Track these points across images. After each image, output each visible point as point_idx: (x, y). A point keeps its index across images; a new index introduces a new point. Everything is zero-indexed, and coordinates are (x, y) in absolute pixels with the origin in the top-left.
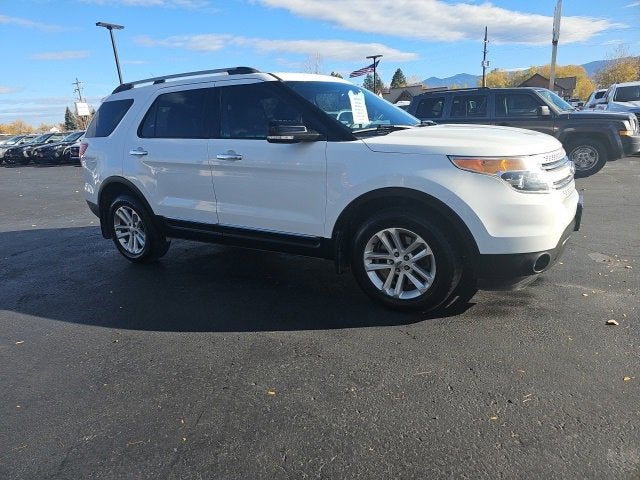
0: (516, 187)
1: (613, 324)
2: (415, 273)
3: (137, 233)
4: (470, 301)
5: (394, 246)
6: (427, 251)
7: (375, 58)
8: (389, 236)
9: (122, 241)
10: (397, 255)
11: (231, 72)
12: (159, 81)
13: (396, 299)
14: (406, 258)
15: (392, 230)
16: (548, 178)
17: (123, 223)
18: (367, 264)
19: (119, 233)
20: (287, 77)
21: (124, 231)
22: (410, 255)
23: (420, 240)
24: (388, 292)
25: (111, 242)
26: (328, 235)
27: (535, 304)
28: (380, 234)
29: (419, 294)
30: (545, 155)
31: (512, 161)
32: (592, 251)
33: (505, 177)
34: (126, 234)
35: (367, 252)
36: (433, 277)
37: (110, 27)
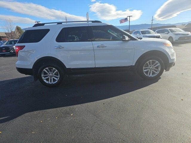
3: (53, 76)
9: (45, 81)
11: (93, 22)
12: (59, 23)
15: (151, 61)
22: (154, 66)
23: (157, 62)
26: (134, 65)
28: (148, 62)
29: (157, 74)
34: (47, 78)
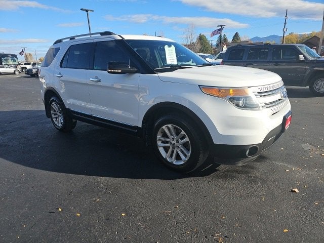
0: (238, 106)
1: (295, 191)
2: (182, 151)
3: (60, 116)
4: (217, 169)
5: (172, 135)
6: (187, 139)
7: (221, 26)
8: (169, 129)
9: (54, 120)
10: (173, 140)
11: (102, 34)
12: (72, 38)
13: (172, 164)
14: (178, 142)
15: (170, 126)
16: (260, 101)
17: (55, 111)
18: (159, 143)
19: (53, 116)
20: (127, 37)
21: (56, 114)
22: (180, 140)
23: (183, 132)
24: (168, 159)
25: (50, 119)
26: (140, 125)
27: (255, 173)
28: (164, 127)
29: (182, 163)
30: (260, 87)
31: (237, 90)
32: (305, 142)
33: (231, 99)
34: (56, 116)
35: (159, 136)
36: (190, 154)
37: (87, 11)
